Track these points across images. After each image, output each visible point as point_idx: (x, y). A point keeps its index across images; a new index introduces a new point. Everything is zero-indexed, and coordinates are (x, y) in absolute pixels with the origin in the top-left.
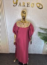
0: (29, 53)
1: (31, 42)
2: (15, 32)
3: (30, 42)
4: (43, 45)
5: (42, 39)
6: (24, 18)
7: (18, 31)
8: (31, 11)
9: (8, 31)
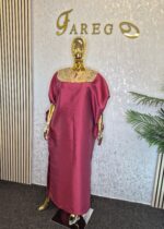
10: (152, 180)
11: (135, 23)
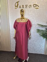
8: (29, 11)
10: (44, 47)
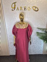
0: (30, 53)
1: (31, 42)
2: (15, 33)
3: (29, 43)
4: (42, 45)
5: (41, 39)
6: (22, 20)
7: (17, 32)
8: (28, 14)
9: (8, 33)
11: (37, 7)
